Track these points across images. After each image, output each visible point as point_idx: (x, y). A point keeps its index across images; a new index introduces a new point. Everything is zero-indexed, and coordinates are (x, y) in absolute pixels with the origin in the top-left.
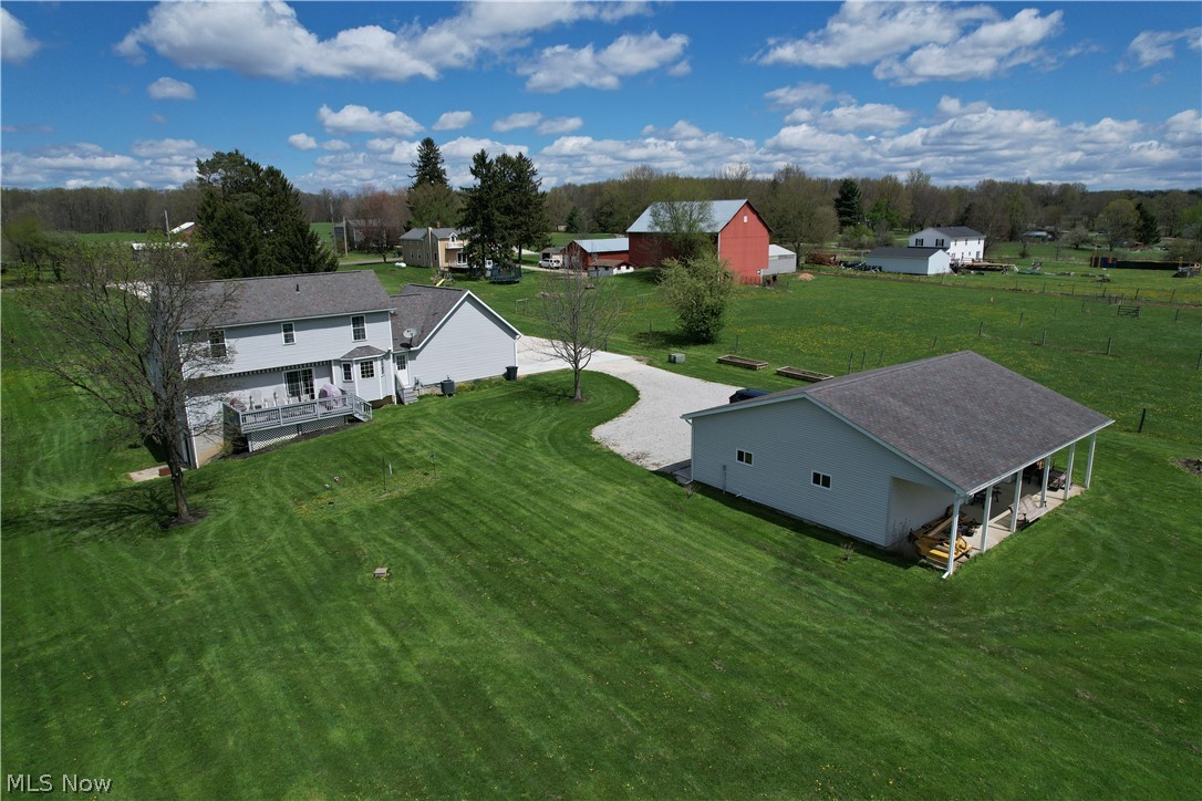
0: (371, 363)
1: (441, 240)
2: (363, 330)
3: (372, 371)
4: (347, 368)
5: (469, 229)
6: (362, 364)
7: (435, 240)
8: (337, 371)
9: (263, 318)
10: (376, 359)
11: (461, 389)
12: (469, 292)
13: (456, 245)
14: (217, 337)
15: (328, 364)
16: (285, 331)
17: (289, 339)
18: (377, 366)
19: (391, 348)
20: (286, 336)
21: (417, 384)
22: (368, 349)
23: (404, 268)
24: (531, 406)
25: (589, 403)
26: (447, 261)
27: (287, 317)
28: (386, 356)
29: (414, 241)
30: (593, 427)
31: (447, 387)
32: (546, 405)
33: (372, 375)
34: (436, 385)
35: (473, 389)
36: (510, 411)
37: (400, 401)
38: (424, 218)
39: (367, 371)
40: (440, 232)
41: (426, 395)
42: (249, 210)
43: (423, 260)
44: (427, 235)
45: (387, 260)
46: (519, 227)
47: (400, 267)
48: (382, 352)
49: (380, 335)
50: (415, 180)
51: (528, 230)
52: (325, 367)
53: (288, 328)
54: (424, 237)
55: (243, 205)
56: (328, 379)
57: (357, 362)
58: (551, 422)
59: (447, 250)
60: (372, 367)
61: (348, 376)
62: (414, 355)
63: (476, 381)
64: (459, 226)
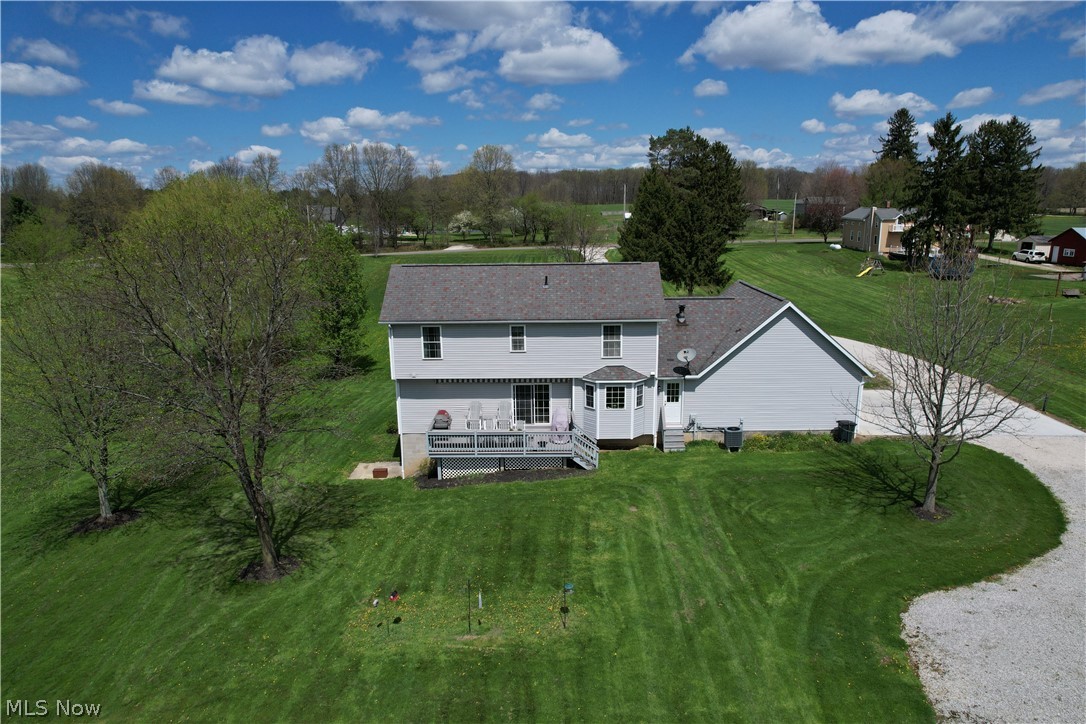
0: (623, 389)
1: (885, 221)
2: (619, 344)
3: (622, 400)
4: (590, 390)
5: (914, 210)
6: (609, 389)
7: (878, 220)
8: (578, 393)
9: (487, 316)
10: (629, 386)
11: (754, 442)
12: (790, 304)
13: (899, 228)
14: (431, 334)
15: (568, 382)
16: (513, 336)
17: (518, 346)
18: (630, 395)
19: (655, 373)
20: (514, 342)
21: (692, 424)
22: (621, 371)
23: (839, 250)
24: (838, 504)
25: (945, 525)
26: (888, 246)
27: (517, 318)
28: (650, 381)
29: (857, 221)
30: (919, 591)
31: (733, 439)
32: (865, 506)
33: (622, 406)
34: (721, 430)
35: (771, 446)
36: (796, 507)
37: (660, 445)
38: (877, 196)
39: (616, 398)
40: (884, 213)
41: (704, 442)
42: (687, 184)
43: (860, 244)
44: (869, 216)
45: (828, 240)
46: (995, 208)
47: (834, 249)
48: (640, 376)
49: (641, 354)
50: (880, 155)
51: (1007, 212)
52: (565, 385)
53: (517, 332)
54: (866, 218)
55: (683, 179)
56: (567, 400)
57: (602, 386)
58: (849, 551)
59: (890, 233)
60: (623, 395)
61: (590, 402)
62: (692, 385)
63: (787, 434)
64: (903, 205)
